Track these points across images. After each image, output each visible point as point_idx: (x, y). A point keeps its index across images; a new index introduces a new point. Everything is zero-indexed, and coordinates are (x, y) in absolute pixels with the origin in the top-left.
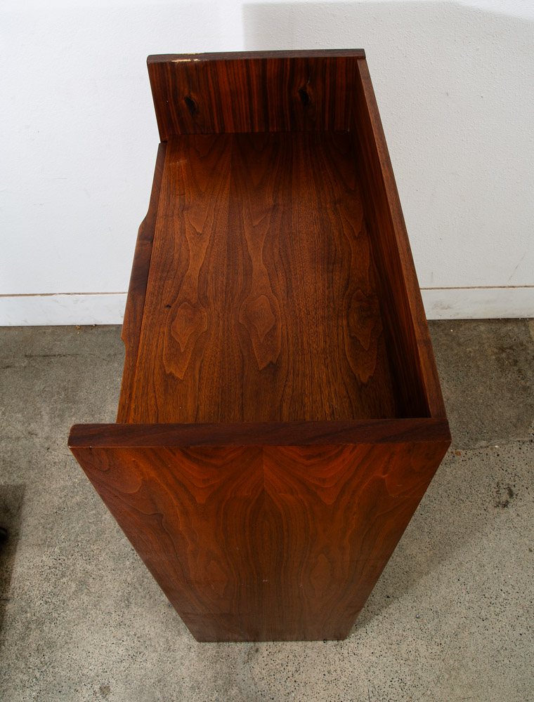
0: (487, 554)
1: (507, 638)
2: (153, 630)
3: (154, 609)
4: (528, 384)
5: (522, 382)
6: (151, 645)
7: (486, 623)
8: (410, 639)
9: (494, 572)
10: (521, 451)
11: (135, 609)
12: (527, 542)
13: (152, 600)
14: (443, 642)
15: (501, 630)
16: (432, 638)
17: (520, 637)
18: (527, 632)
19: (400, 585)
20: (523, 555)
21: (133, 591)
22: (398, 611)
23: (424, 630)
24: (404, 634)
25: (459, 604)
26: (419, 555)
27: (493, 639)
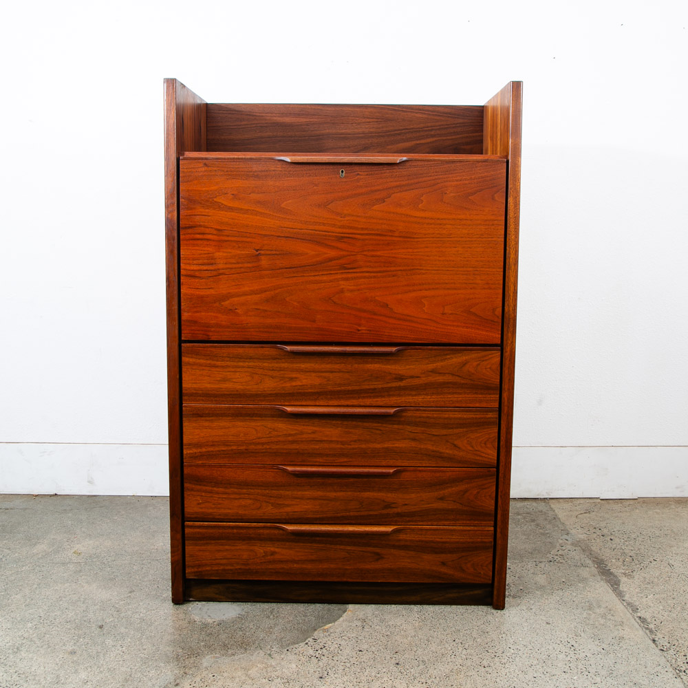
0: (491, 625)
1: (516, 679)
2: (42, 668)
3: (50, 655)
4: (547, 532)
5: (541, 531)
6: (34, 680)
7: (487, 669)
8: (386, 679)
9: (500, 637)
10: (538, 567)
11: (23, 654)
12: (545, 619)
13: (50, 649)
14: (429, 682)
15: (508, 674)
16: (414, 679)
17: (534, 679)
18: (543, 676)
19: (377, 644)
20: (539, 627)
21: (29, 643)
22: (372, 660)
23: (405, 673)
24: (379, 675)
25: (453, 656)
26: (404, 625)
27: (498, 680)
